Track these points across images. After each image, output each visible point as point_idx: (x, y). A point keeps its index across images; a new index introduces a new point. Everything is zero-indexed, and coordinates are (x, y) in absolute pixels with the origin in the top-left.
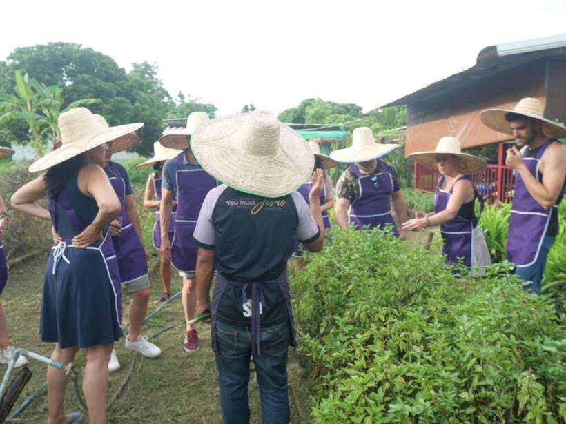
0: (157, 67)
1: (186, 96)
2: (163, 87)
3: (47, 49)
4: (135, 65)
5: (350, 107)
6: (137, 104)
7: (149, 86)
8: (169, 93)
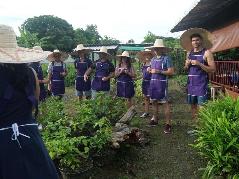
0: (96, 27)
1: (109, 38)
2: (98, 34)
3: (38, 18)
4: (88, 26)
5: (170, 38)
6: (75, 39)
7: (93, 34)
8: (101, 36)
